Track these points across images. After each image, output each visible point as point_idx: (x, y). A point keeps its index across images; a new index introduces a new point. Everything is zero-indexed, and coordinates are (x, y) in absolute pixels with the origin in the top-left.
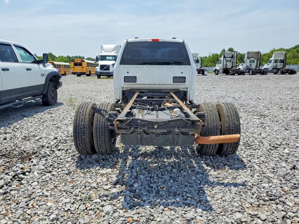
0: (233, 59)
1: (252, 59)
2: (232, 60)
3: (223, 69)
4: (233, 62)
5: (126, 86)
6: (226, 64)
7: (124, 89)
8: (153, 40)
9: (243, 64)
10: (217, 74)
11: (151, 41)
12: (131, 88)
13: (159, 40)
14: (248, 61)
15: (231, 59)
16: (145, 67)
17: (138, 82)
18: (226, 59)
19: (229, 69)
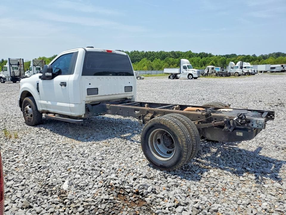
0: (19, 66)
1: (37, 67)
2: (19, 68)
3: (11, 76)
4: (20, 69)
5: (88, 99)
6: (13, 72)
7: (87, 103)
8: (108, 51)
9: (29, 72)
10: (4, 82)
11: (106, 51)
12: (92, 101)
13: (112, 51)
14: (35, 68)
15: (17, 66)
16: (104, 78)
17: (100, 93)
18: (12, 66)
19: (17, 76)
